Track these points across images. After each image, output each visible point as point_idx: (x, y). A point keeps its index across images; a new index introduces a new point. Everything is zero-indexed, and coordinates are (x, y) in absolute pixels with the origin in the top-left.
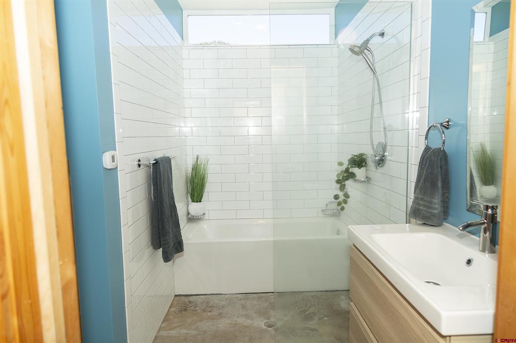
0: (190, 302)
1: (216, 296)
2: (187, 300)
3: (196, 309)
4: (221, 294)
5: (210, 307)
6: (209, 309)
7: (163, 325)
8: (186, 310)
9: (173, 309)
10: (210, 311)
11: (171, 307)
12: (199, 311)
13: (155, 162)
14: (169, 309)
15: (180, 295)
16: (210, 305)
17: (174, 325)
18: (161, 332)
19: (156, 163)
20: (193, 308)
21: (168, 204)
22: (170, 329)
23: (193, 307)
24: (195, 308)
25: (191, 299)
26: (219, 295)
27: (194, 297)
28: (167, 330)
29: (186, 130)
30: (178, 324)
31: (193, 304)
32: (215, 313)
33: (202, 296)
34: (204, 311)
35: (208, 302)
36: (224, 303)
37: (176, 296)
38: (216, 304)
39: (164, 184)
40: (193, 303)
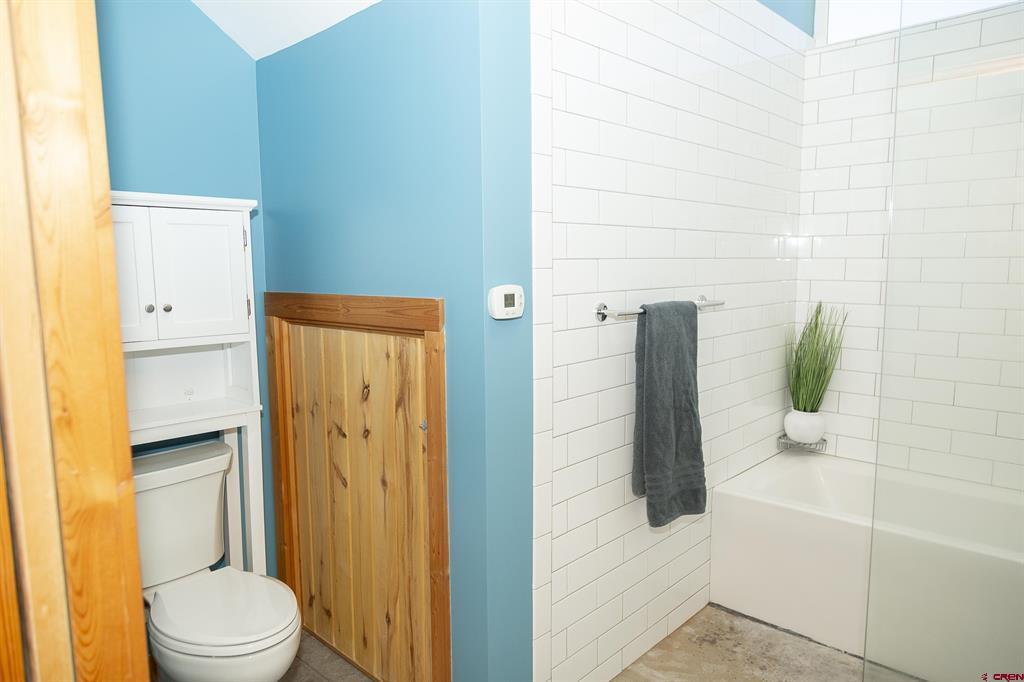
0: (732, 629)
1: (797, 638)
2: (727, 622)
3: (735, 650)
4: (810, 640)
5: (770, 658)
6: (765, 662)
7: (651, 654)
8: (713, 642)
9: (689, 629)
10: (763, 668)
11: (688, 623)
12: (740, 656)
13: (642, 311)
14: (683, 626)
15: (719, 606)
16: (773, 654)
17: (672, 663)
18: (641, 665)
19: (645, 313)
20: (729, 644)
21: (668, 401)
22: (658, 669)
23: (733, 642)
24: (735, 646)
25: (738, 622)
26: (804, 640)
27: (746, 621)
28: (652, 668)
29: (798, 243)
30: (679, 665)
31: (733, 636)
32: (772, 675)
33: (764, 627)
34: (751, 661)
35: (770, 645)
36: (807, 664)
37: (711, 604)
38: (788, 658)
39: (660, 359)
40: (736, 633)
